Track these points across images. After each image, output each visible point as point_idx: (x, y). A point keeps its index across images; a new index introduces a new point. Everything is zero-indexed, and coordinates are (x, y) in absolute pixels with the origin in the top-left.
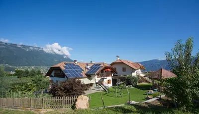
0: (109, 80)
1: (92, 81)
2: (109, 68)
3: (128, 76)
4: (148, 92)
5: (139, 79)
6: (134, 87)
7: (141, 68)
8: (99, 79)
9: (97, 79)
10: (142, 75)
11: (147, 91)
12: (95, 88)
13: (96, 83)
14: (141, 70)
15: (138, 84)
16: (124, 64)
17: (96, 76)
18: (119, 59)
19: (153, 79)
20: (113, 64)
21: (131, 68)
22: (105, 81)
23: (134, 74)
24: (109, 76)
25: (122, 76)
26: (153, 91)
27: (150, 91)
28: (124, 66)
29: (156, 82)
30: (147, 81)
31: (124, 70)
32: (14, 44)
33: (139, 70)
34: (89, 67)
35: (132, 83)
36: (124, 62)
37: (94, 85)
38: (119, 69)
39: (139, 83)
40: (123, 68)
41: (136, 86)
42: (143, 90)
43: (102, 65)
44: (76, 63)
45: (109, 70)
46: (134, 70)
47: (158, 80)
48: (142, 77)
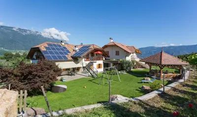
0: (99, 65)
1: (79, 65)
2: (100, 51)
3: (121, 60)
4: (144, 79)
5: (133, 64)
6: (128, 72)
7: (136, 52)
8: (88, 62)
9: (84, 62)
10: (138, 60)
11: (142, 78)
12: (82, 72)
13: (84, 67)
14: (137, 54)
15: (132, 70)
16: (118, 46)
17: (84, 59)
18: (112, 41)
19: (151, 64)
20: (106, 47)
21: (125, 51)
22: (95, 65)
23: (128, 59)
24: (99, 60)
25: (114, 60)
26: (149, 79)
27: (146, 78)
28: (117, 49)
29: (153, 68)
30: (142, 67)
31: (117, 53)
32: (9, 27)
33: (135, 54)
34: (77, 49)
35: (125, 68)
36: (118, 45)
37: (82, 70)
38: (112, 52)
39: (134, 68)
40: (116, 52)
41: (130, 72)
42: (137, 76)
43: (92, 47)
44: (63, 44)
45: (99, 52)
46: (128, 54)
47: (157, 65)
48: (137, 62)
